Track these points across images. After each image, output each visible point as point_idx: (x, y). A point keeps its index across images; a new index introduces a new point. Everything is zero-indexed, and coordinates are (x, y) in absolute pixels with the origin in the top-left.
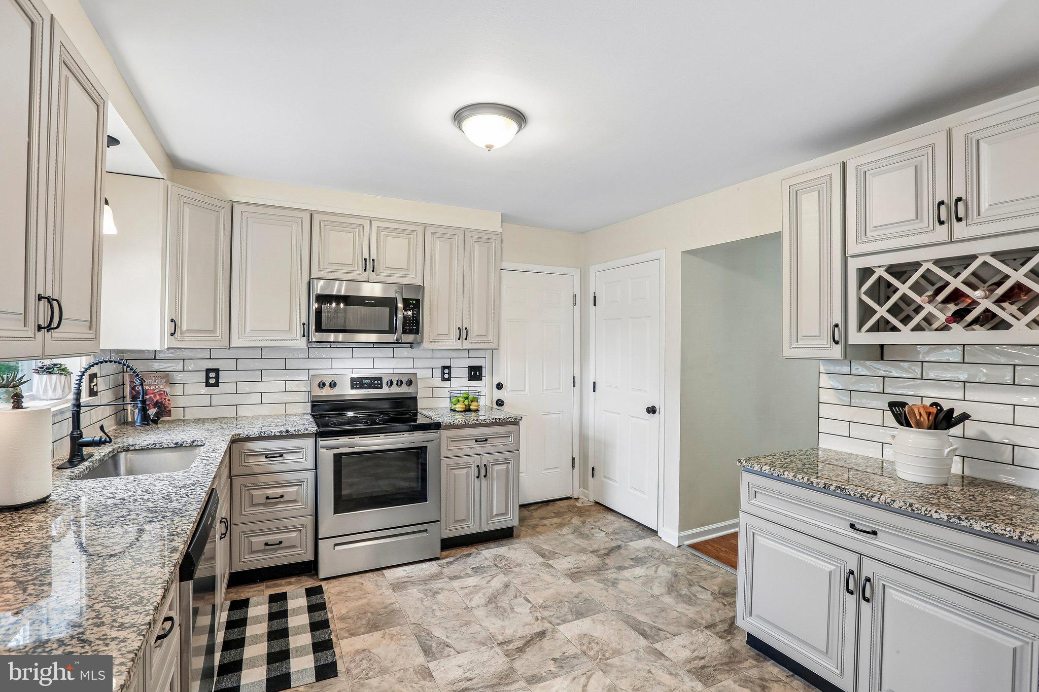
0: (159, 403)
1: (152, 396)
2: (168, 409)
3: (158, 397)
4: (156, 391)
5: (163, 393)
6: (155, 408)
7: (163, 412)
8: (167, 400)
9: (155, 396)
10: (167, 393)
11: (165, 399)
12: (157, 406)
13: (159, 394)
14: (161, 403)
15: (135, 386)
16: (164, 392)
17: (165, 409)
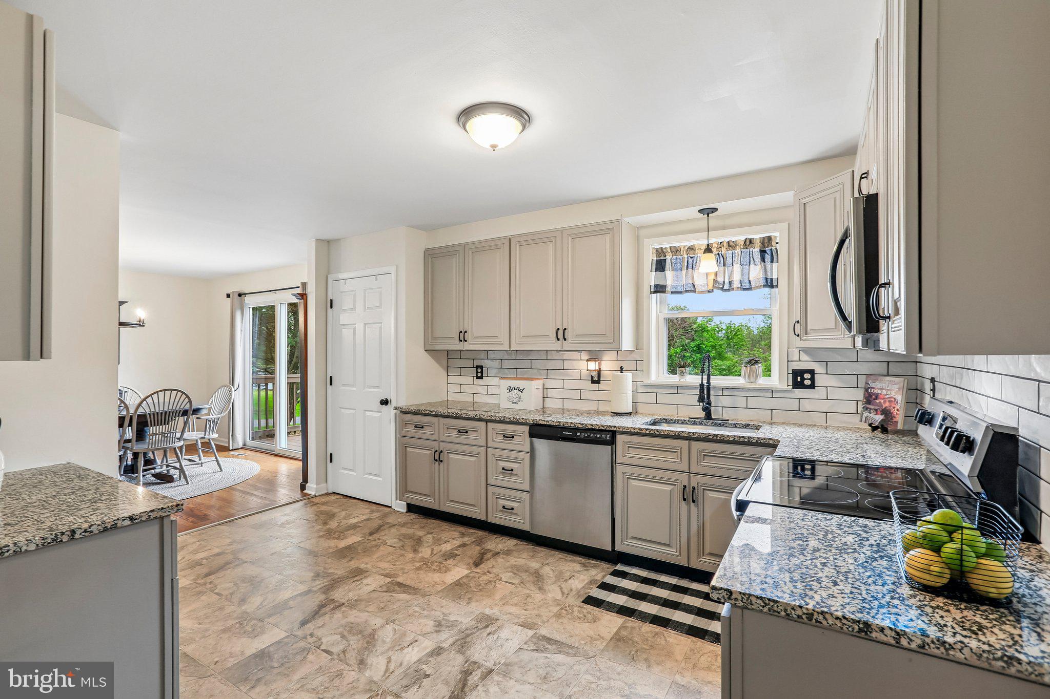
0: (887, 410)
1: (882, 401)
2: (895, 420)
3: (887, 404)
4: (887, 396)
5: (893, 400)
6: (882, 414)
7: (889, 421)
8: (896, 409)
9: (885, 402)
10: (897, 402)
11: (894, 408)
12: (884, 414)
13: (889, 401)
14: (889, 411)
15: (869, 388)
16: (895, 399)
17: (892, 419)
